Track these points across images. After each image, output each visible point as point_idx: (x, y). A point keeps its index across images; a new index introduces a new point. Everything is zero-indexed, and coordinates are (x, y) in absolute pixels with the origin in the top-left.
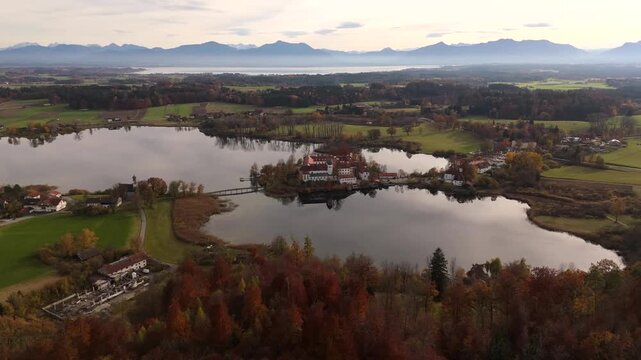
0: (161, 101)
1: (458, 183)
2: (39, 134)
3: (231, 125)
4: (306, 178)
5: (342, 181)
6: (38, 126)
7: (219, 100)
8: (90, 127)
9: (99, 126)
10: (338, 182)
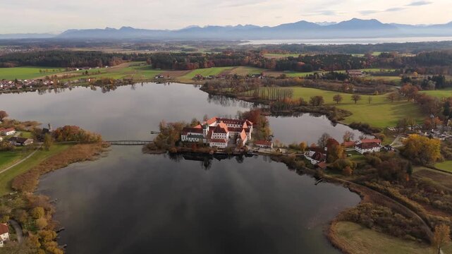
0: (206, 65)
1: (314, 162)
2: (108, 85)
3: (217, 85)
4: (184, 138)
5: (211, 144)
6: (106, 79)
7: (249, 65)
8: (142, 81)
9: (147, 81)
10: (207, 145)
